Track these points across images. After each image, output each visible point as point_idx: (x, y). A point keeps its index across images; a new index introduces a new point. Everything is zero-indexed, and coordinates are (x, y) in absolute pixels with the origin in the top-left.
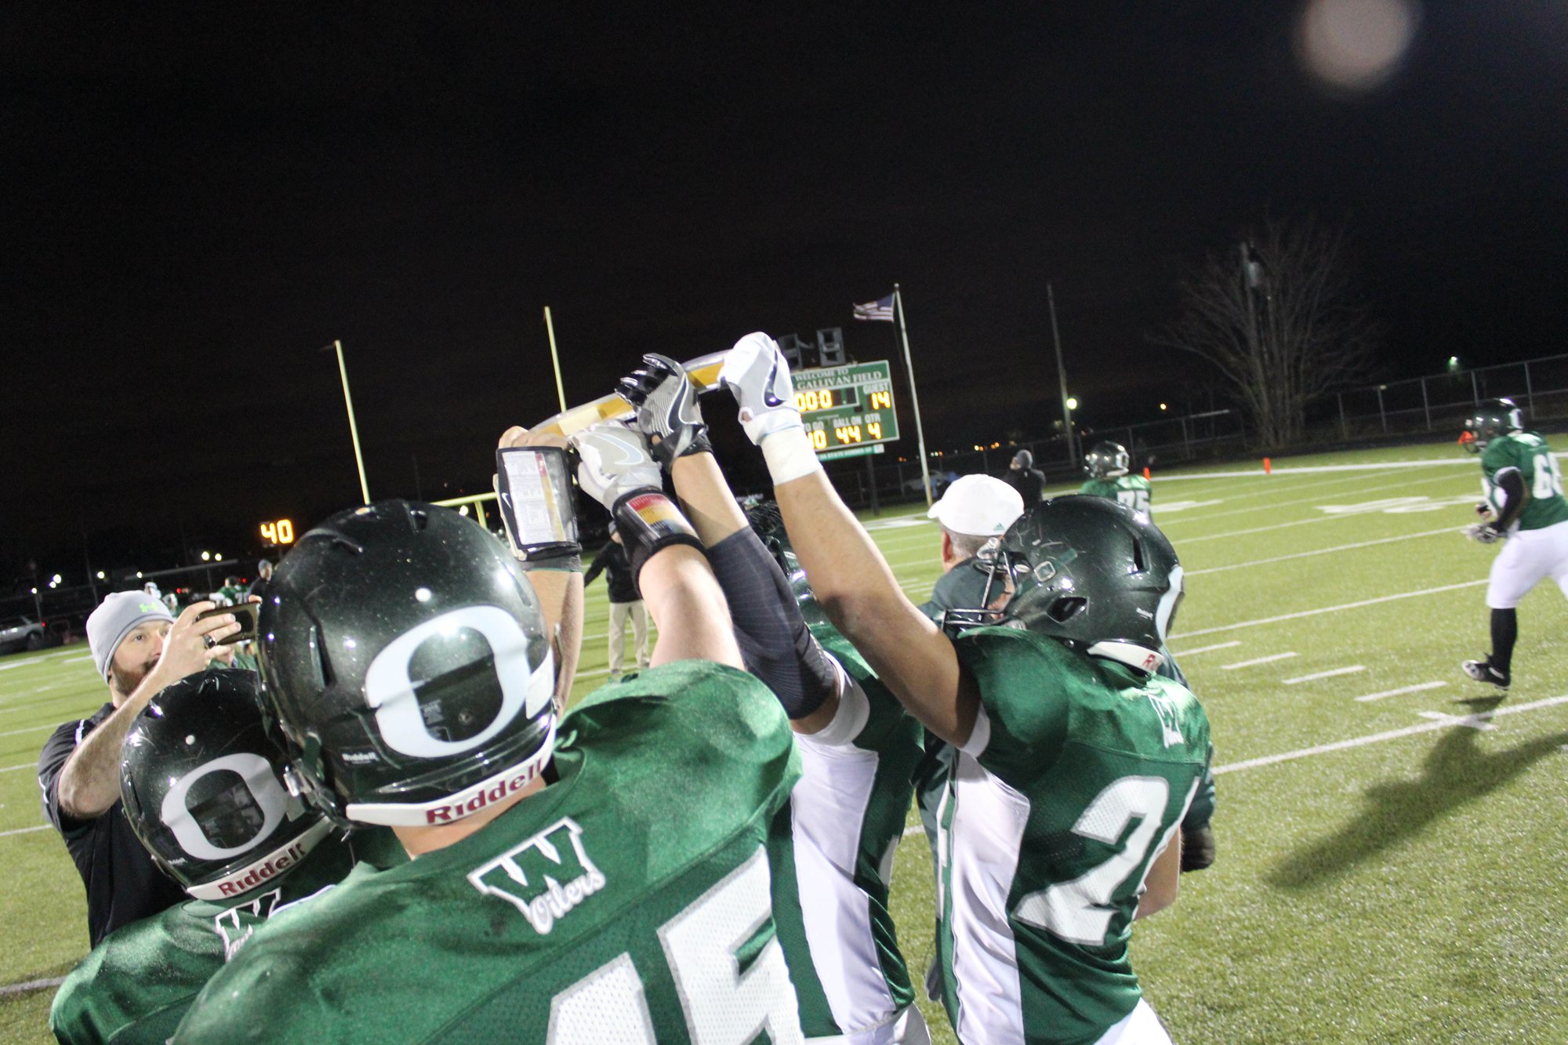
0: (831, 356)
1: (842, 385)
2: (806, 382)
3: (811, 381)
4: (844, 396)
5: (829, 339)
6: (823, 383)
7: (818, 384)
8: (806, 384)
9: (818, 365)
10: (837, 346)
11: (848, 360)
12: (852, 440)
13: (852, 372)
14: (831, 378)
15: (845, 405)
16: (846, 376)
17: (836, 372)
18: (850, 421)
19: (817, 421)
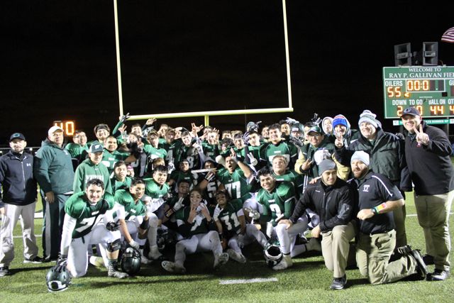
0: (428, 60)
1: (437, 78)
2: (415, 73)
3: (418, 73)
4: (437, 84)
5: (428, 48)
6: (425, 75)
7: (422, 75)
8: (415, 75)
9: (421, 64)
10: (434, 54)
11: (440, 64)
12: (439, 113)
13: (443, 71)
14: (430, 72)
15: (437, 91)
16: (439, 73)
17: (434, 69)
18: (439, 102)
19: (419, 99)
